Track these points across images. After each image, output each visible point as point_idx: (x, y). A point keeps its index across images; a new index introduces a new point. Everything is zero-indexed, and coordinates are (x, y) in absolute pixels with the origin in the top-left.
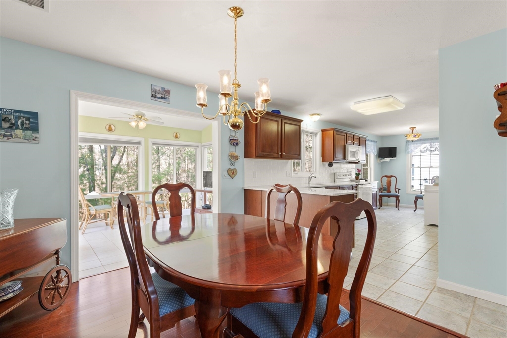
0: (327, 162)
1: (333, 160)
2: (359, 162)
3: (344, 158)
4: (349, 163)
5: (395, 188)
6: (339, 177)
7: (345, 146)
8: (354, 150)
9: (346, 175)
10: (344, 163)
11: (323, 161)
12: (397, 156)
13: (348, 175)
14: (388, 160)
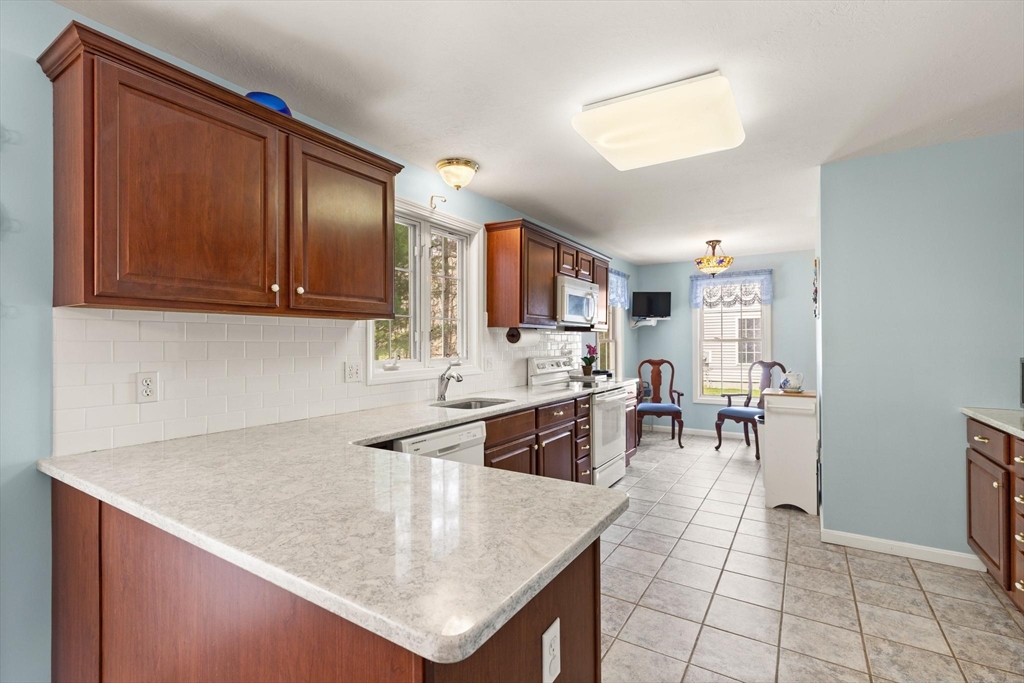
0: (503, 326)
1: (521, 321)
2: (592, 326)
3: (553, 316)
4: (568, 329)
5: (671, 391)
6: (539, 371)
7: (555, 281)
8: (580, 293)
9: (558, 365)
10: (552, 330)
11: (492, 323)
12: (672, 313)
13: (565, 364)
14: (652, 321)
